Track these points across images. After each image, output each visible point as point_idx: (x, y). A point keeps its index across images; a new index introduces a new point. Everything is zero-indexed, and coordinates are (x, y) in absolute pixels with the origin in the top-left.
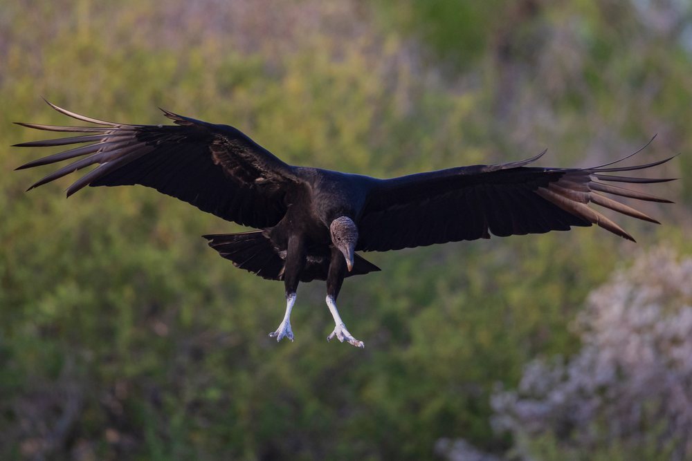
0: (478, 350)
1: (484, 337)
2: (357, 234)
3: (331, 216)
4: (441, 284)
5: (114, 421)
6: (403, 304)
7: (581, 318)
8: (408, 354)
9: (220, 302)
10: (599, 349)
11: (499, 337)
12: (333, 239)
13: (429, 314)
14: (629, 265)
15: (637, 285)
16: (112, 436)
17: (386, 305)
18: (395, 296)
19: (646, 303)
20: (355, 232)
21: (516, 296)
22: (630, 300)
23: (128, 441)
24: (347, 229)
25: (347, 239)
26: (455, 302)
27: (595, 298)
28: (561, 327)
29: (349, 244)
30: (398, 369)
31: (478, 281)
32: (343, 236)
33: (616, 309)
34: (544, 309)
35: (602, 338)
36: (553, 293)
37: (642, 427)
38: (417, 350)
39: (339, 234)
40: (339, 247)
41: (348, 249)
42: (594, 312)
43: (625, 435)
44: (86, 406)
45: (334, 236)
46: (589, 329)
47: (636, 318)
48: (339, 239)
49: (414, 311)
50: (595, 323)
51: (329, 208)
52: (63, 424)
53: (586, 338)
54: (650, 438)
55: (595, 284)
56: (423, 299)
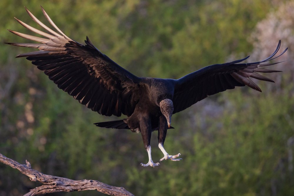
0: (204, 51)
1: (207, 45)
2: (173, 108)
3: (160, 99)
4: (187, 20)
5: (33, 84)
6: (169, 30)
7: (253, 35)
8: (171, 53)
9: (83, 29)
10: (261, 50)
11: (214, 45)
12: (161, 110)
13: (181, 34)
14: (276, 10)
15: (280, 19)
16: (32, 91)
17: (161, 30)
18: (165, 26)
19: (285, 28)
20: (172, 108)
21: (222, 25)
22: (277, 26)
23: (40, 94)
24: (168, 107)
25: (168, 112)
26: (193, 28)
27: (260, 26)
28: (243, 40)
29: (169, 114)
30: (166, 60)
31: (204, 18)
32: (166, 110)
33: (270, 31)
34: (236, 31)
35: (263, 44)
36: (239, 24)
37: (282, 87)
38: (175, 51)
39: (165, 109)
40: (164, 115)
41: (168, 117)
42: (259, 32)
43: (274, 90)
44: (20, 77)
45: (162, 109)
46: (257, 40)
47: (280, 35)
48: (164, 111)
49: (174, 33)
50: (259, 38)
51: (159, 95)
52: (9, 85)
53: (255, 44)
54: (286, 91)
55: (260, 19)
56: (178, 27)
